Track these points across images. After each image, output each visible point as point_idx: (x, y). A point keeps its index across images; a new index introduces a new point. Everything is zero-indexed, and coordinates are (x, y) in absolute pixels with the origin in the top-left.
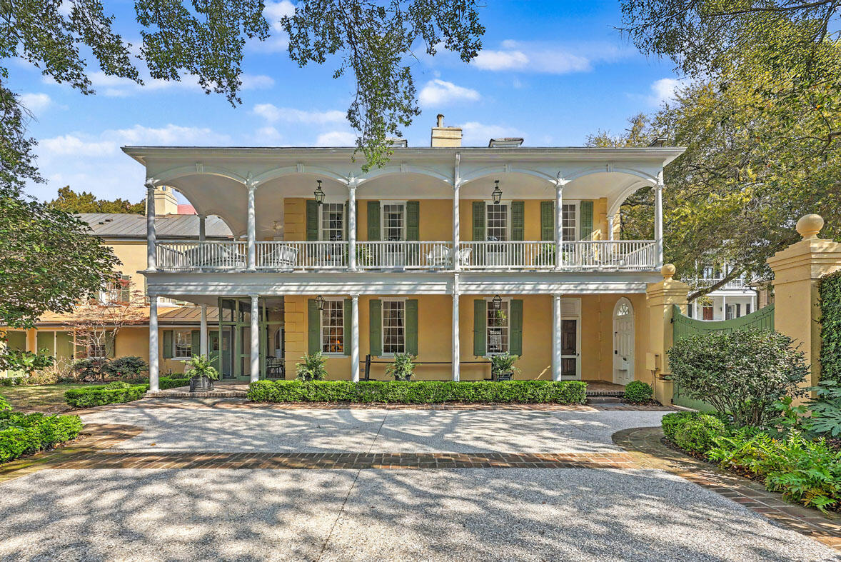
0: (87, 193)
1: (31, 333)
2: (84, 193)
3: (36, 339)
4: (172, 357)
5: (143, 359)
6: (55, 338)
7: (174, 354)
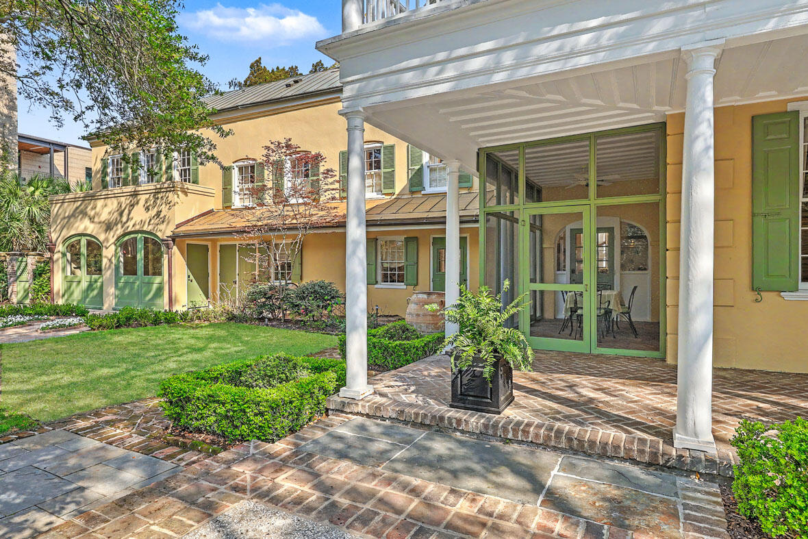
0: (281, 68)
1: (214, 247)
2: (278, 68)
3: (218, 253)
4: (377, 282)
5: (337, 286)
6: (237, 253)
7: (379, 278)
